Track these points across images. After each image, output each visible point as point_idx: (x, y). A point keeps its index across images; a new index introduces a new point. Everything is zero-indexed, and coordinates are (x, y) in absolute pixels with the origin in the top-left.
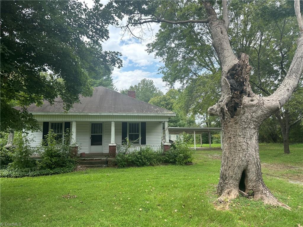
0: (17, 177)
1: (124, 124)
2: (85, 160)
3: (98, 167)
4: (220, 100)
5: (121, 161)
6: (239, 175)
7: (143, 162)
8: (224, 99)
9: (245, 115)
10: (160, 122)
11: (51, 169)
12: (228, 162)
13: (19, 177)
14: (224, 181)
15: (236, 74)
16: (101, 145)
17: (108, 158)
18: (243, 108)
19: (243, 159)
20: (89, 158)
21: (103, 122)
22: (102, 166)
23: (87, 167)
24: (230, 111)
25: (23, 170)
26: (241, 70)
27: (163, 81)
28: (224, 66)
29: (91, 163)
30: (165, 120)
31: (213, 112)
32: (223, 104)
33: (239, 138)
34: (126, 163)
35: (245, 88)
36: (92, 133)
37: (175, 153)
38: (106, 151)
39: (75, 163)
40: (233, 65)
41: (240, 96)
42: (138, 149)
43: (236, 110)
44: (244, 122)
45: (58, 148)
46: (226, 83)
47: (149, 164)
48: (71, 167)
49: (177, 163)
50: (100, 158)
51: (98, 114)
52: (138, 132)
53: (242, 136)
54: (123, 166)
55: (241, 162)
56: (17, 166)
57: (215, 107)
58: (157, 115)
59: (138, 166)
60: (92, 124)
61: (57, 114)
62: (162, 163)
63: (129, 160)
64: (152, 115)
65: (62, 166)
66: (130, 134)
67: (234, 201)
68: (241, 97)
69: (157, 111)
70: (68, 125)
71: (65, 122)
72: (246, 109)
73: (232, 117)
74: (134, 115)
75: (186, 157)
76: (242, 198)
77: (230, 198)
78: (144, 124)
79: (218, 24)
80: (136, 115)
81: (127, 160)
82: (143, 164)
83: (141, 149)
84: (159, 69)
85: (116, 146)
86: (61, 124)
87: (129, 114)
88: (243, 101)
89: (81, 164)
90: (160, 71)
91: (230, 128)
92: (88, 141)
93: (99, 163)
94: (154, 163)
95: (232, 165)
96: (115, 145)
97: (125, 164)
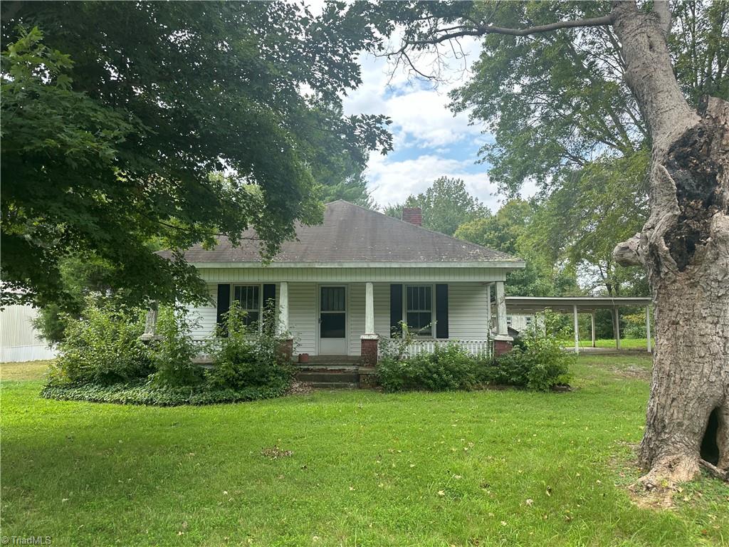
0: (165, 405)
1: (396, 288)
2: (308, 370)
3: (337, 387)
4: (648, 224)
5: (390, 377)
6: (702, 422)
7: (442, 379)
8: (657, 221)
9: (720, 262)
10: (485, 284)
11: (236, 388)
12: (668, 387)
13: (169, 405)
14: (658, 434)
15: (691, 154)
16: (344, 337)
17: (360, 369)
18: (713, 245)
19: (713, 378)
20: (317, 367)
21: (347, 284)
22: (345, 386)
23: (312, 386)
24: (677, 252)
25: (178, 390)
26: (708, 143)
27: (491, 180)
28: (657, 134)
29: (323, 379)
30: (497, 278)
31: (628, 256)
32: (656, 234)
33: (701, 325)
34: (401, 381)
35: (718, 190)
36: (322, 310)
37: (523, 361)
38: (356, 351)
39: (288, 377)
40: (684, 130)
41: (705, 214)
42: (429, 348)
43: (691, 249)
44: (716, 280)
45: (250, 341)
46: (665, 181)
47: (457, 385)
48: (278, 386)
49: (529, 385)
50: (341, 367)
51: (336, 266)
52: (429, 307)
53: (709, 319)
54: (396, 389)
55: (705, 387)
56: (165, 381)
57: (634, 242)
58: (476, 265)
59: (431, 389)
60: (322, 288)
61: (247, 266)
62: (491, 384)
63: (408, 375)
64: (463, 265)
65: (259, 384)
66: (410, 311)
67: (687, 487)
68: (708, 215)
69: (476, 257)
70: (271, 291)
71: (265, 285)
72: (722, 248)
73: (682, 269)
74: (420, 265)
75: (554, 371)
76: (708, 482)
77: (675, 478)
78: (442, 289)
79: (641, 26)
80: (425, 265)
81: (404, 375)
82: (443, 386)
83: (437, 348)
84: (481, 152)
85: (376, 340)
86: (257, 289)
87: (408, 266)
88: (714, 227)
89: (301, 378)
90: (482, 156)
91: (674, 299)
92: (313, 326)
93: (339, 378)
94: (469, 385)
95: (681, 393)
96: (375, 337)
97: (399, 384)
